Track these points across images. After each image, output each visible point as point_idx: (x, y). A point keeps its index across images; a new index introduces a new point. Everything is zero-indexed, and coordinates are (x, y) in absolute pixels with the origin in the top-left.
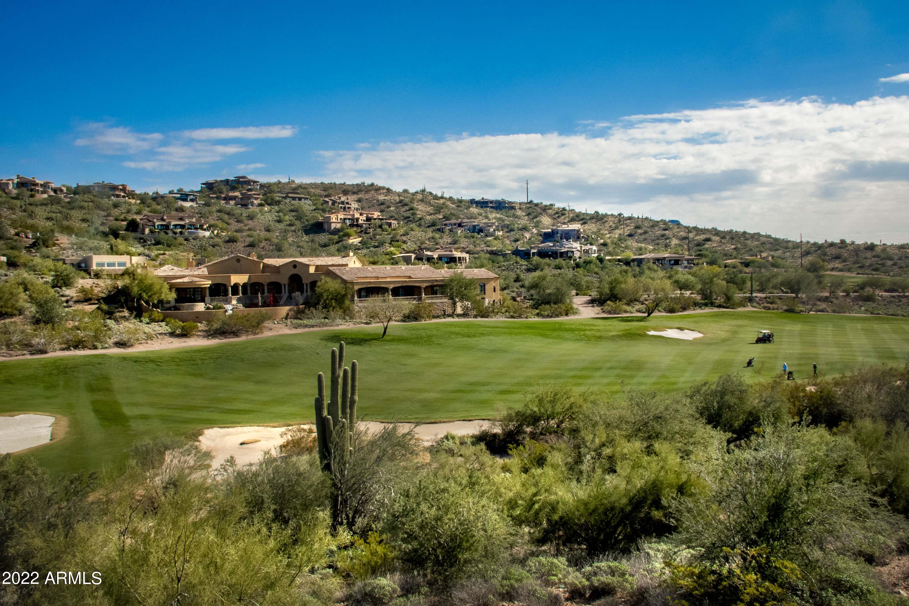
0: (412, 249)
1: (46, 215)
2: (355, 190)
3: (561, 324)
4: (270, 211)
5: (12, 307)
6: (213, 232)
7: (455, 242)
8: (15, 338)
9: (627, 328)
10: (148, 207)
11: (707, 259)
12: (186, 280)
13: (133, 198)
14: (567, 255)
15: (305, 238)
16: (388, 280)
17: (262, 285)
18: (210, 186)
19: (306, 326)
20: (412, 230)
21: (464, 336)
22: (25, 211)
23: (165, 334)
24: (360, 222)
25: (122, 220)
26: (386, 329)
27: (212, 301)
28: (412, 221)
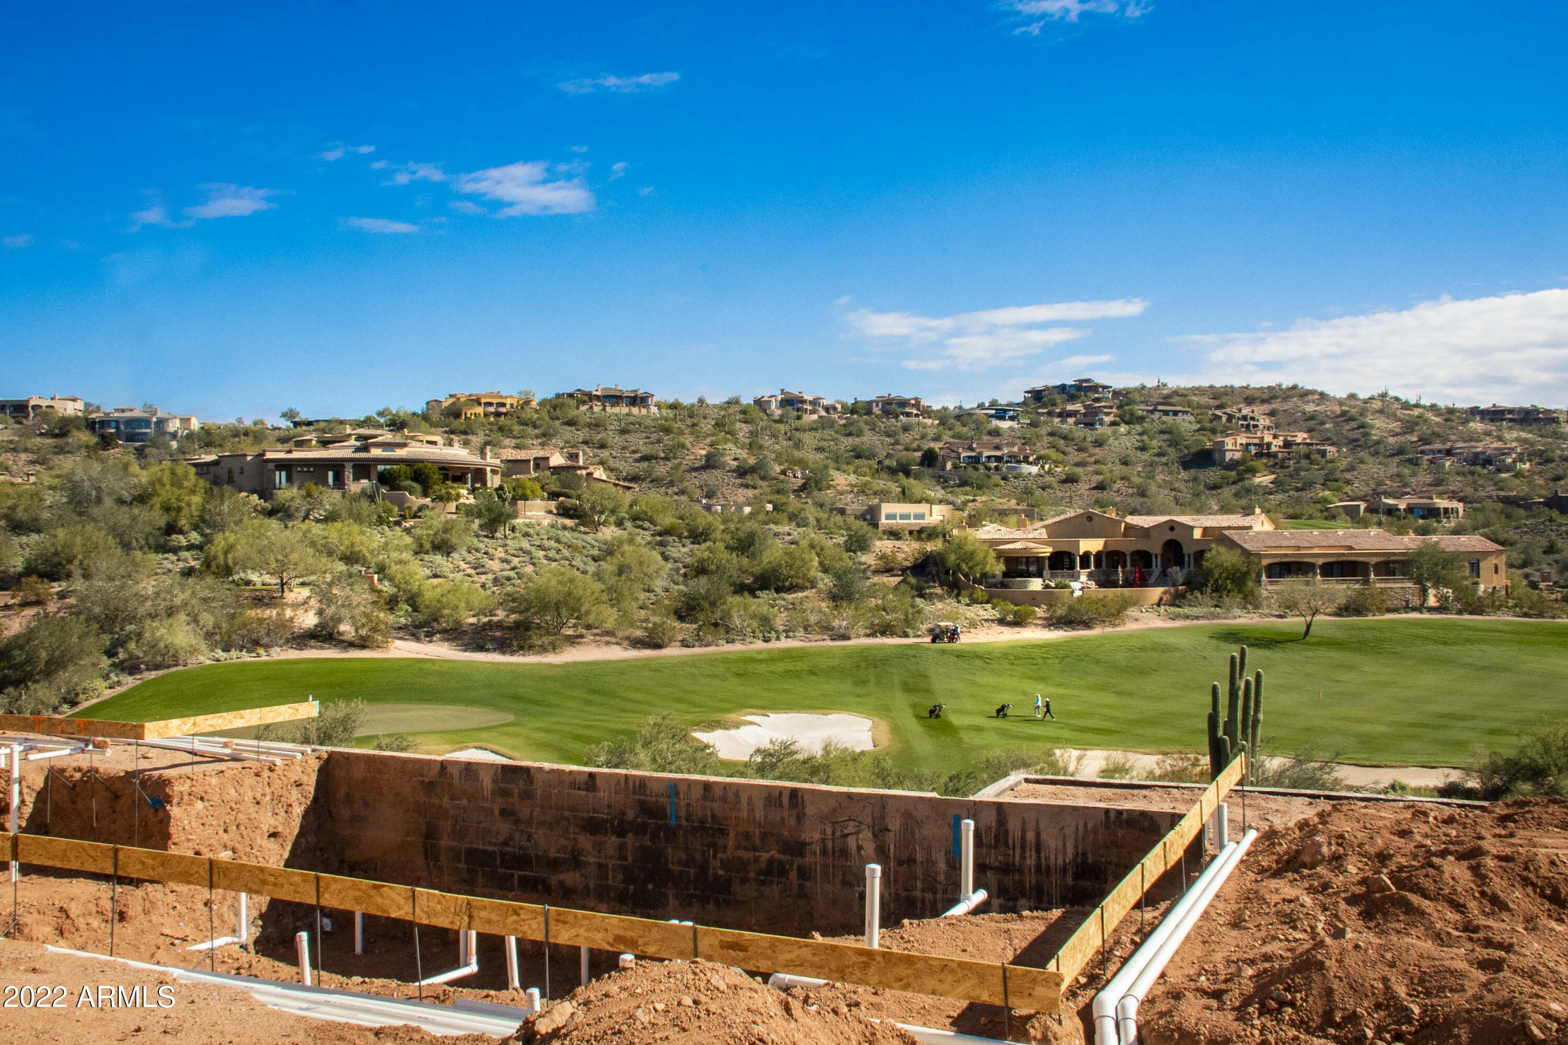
0: (1361, 494)
1: (815, 443)
2: (1265, 396)
4: (1129, 433)
5: (805, 577)
6: (1043, 467)
7: (1438, 483)
8: (813, 619)
10: (950, 429)
12: (1017, 546)
13: (930, 417)
15: (1184, 475)
16: (1316, 551)
17: (1124, 554)
18: (1037, 396)
19: (1187, 617)
20: (1362, 462)
21: (1436, 642)
22: (790, 439)
23: (993, 621)
24: (1273, 449)
25: (915, 450)
26: (1309, 626)
27: (1053, 576)
28: (1363, 446)
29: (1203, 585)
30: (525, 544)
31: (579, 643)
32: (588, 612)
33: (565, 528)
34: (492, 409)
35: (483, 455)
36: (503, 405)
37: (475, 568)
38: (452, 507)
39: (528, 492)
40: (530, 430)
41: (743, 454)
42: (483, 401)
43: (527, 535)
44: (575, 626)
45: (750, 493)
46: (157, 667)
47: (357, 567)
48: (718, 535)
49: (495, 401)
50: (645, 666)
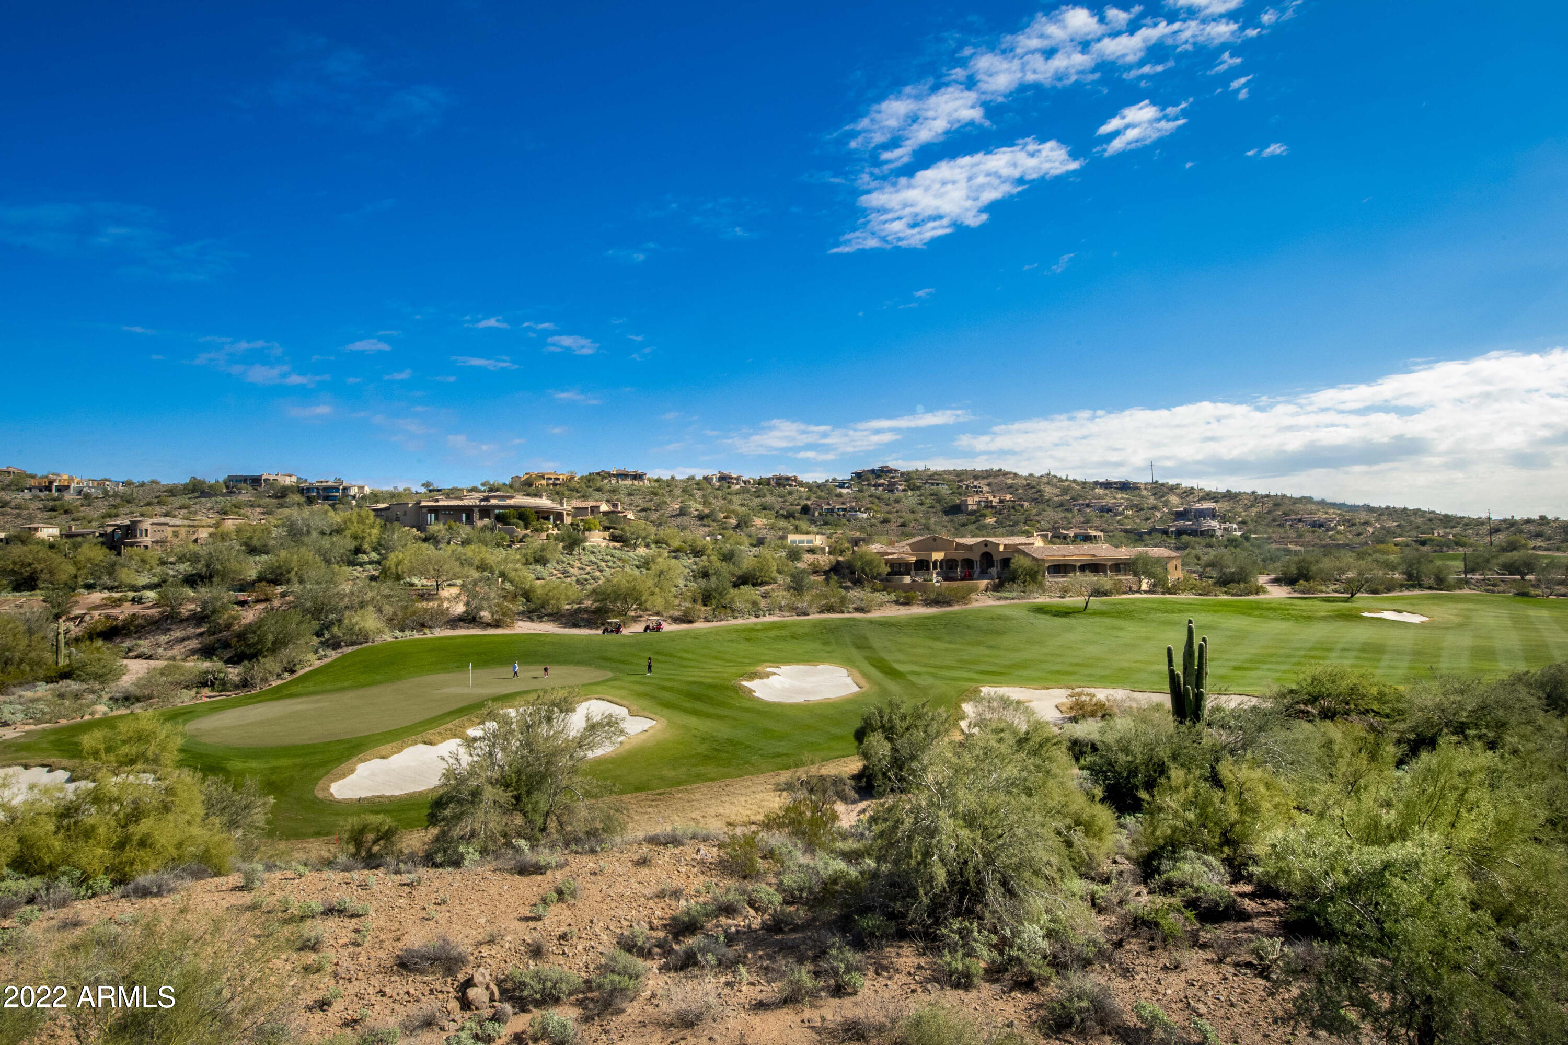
0: (1046, 528)
1: (739, 502)
2: (984, 475)
3: (1257, 602)
4: (913, 495)
5: (769, 577)
6: (869, 514)
7: (1087, 522)
9: (1334, 608)
10: (815, 493)
12: (895, 556)
13: (803, 487)
14: (1210, 533)
15: (946, 518)
16: (1075, 558)
17: (956, 561)
18: (859, 475)
19: (1007, 598)
20: (1044, 511)
22: (725, 499)
23: (892, 602)
24: (994, 504)
25: (796, 505)
26: (1087, 603)
27: (917, 575)
28: (1042, 502)
29: (1013, 579)
30: (593, 558)
31: (639, 621)
32: (646, 601)
33: (615, 548)
34: (551, 482)
35: (561, 504)
36: (558, 479)
37: (563, 574)
38: (544, 535)
39: (592, 526)
40: (573, 493)
41: (700, 507)
42: (546, 477)
43: (593, 552)
44: (636, 610)
45: (706, 529)
46: (353, 644)
47: (486, 574)
48: (709, 552)
49: (553, 477)
50: (686, 635)
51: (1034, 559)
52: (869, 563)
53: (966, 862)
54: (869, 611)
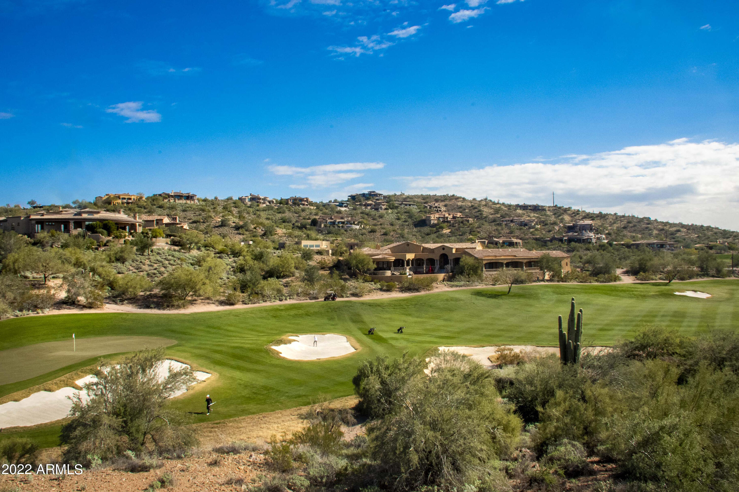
0: (485, 237)
1: (266, 216)
2: (442, 199)
3: (615, 287)
4: (392, 213)
5: (289, 271)
6: (361, 226)
7: (511, 232)
9: (659, 290)
10: (321, 211)
11: (682, 244)
12: (380, 257)
13: (312, 206)
14: (588, 241)
15: (415, 229)
16: (502, 258)
17: (423, 260)
18: (353, 198)
19: (457, 286)
20: (483, 224)
22: (255, 214)
23: (377, 289)
24: (449, 219)
25: (308, 219)
26: (510, 289)
27: (395, 270)
28: (482, 219)
29: (461, 272)
30: (159, 258)
31: (195, 304)
32: (199, 289)
33: (175, 250)
34: (125, 201)
35: (135, 217)
36: (130, 199)
37: (137, 269)
38: (122, 241)
39: (158, 234)
40: (143, 210)
41: (237, 220)
42: (121, 197)
43: (158, 254)
44: (192, 296)
45: (241, 237)
47: (81, 269)
48: (244, 253)
49: (126, 197)
50: (229, 314)
51: (476, 258)
52: (362, 261)
53: (430, 452)
54: (361, 296)
